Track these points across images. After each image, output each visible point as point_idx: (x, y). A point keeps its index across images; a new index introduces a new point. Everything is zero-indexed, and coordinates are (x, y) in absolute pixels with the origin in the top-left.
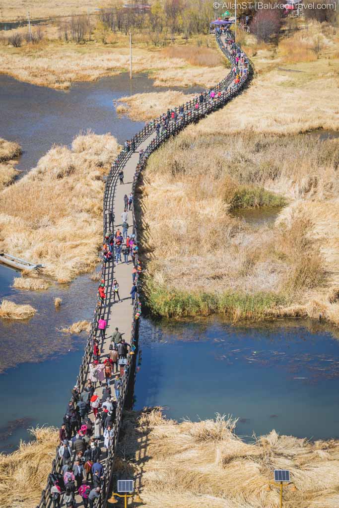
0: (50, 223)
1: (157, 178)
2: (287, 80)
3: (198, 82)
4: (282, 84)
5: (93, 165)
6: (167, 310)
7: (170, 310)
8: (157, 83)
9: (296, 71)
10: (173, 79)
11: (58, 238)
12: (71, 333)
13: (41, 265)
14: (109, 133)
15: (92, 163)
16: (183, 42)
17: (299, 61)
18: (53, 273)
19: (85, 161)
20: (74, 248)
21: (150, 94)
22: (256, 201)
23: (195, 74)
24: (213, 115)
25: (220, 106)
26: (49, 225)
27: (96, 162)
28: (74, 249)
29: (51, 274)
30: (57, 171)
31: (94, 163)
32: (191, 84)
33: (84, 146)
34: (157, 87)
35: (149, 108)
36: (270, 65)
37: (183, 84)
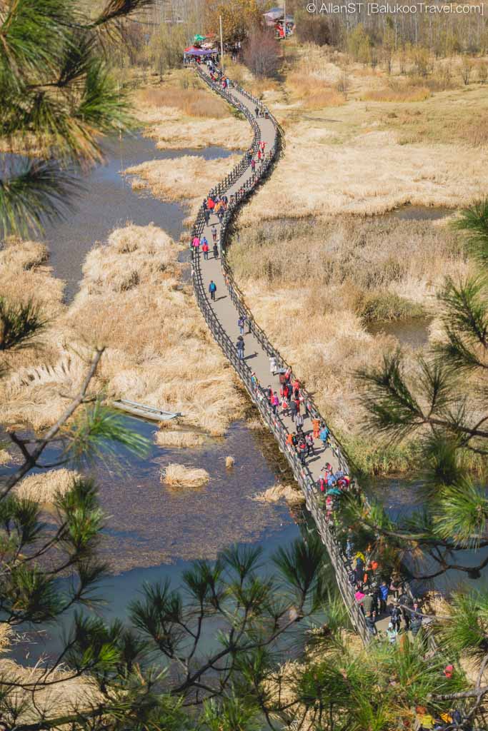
0: (156, 355)
1: (251, 286)
2: (327, 135)
3: (212, 141)
4: (322, 141)
5: (155, 269)
6: (371, 465)
7: (374, 465)
8: (161, 144)
9: (329, 121)
10: (177, 138)
11: (179, 376)
12: (270, 501)
13: (180, 414)
14: (152, 223)
15: (154, 267)
16: (157, 81)
17: (325, 106)
18: (198, 423)
19: (145, 264)
20: (206, 387)
21: (163, 161)
22: (391, 312)
23: (203, 130)
24: (263, 191)
25: (264, 177)
26: (156, 358)
27: (158, 266)
28: (206, 389)
29: (196, 424)
30: (119, 281)
31: (156, 267)
32: (205, 144)
33: (128, 243)
34: (161, 149)
35: (174, 183)
36: (290, 112)
37: (195, 144)
